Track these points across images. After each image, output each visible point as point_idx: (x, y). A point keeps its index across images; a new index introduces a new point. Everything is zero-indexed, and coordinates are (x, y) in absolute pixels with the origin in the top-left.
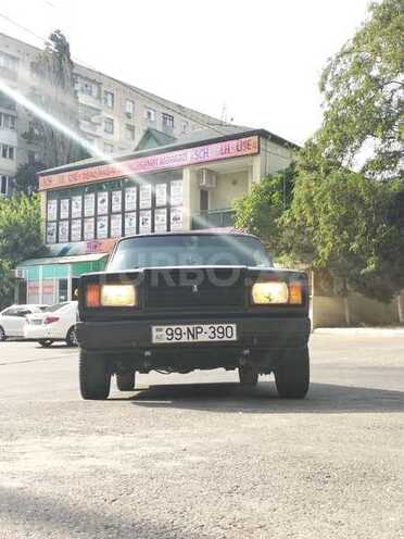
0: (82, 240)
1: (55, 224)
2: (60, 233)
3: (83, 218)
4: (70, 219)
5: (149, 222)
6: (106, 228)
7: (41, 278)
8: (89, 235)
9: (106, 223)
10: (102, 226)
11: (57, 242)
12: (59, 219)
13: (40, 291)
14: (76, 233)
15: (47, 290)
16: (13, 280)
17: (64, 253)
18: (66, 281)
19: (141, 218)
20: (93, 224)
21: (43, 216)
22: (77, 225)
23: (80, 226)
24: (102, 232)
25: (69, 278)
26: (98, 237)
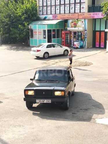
0: (51, 14)
1: (42, 8)
2: (44, 11)
3: (51, 6)
4: (47, 6)
5: (74, 8)
6: (59, 10)
7: (37, 29)
8: (53, 13)
9: (59, 8)
10: (58, 9)
11: (43, 14)
12: (43, 6)
13: (37, 33)
14: (49, 12)
15: (39, 33)
16: (29, 29)
17: (45, 19)
18: (45, 30)
19: (71, 7)
20: (54, 8)
21: (38, 5)
22: (49, 8)
23: (50, 9)
24: (58, 12)
26: (57, 13)
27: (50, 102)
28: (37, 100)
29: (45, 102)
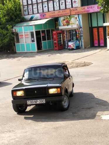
0: (38, 13)
1: (27, 6)
2: (29, 10)
3: (37, 3)
4: (32, 4)
5: (64, 4)
6: (47, 7)
7: (23, 32)
8: (41, 11)
9: (47, 5)
10: (45, 7)
11: (28, 14)
12: (28, 5)
13: (24, 36)
14: (35, 10)
15: (27, 36)
16: (13, 33)
17: (31, 19)
19: (60, 2)
20: (41, 6)
21: (21, 3)
22: (35, 7)
23: (36, 7)
24: (46, 9)
25: (34, 31)
26: (44, 11)
27: (45, 102)
28: (28, 101)
29: (38, 103)
